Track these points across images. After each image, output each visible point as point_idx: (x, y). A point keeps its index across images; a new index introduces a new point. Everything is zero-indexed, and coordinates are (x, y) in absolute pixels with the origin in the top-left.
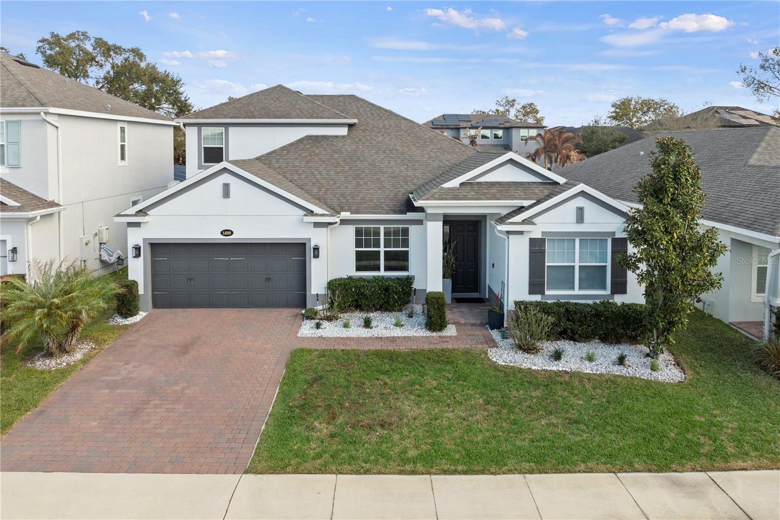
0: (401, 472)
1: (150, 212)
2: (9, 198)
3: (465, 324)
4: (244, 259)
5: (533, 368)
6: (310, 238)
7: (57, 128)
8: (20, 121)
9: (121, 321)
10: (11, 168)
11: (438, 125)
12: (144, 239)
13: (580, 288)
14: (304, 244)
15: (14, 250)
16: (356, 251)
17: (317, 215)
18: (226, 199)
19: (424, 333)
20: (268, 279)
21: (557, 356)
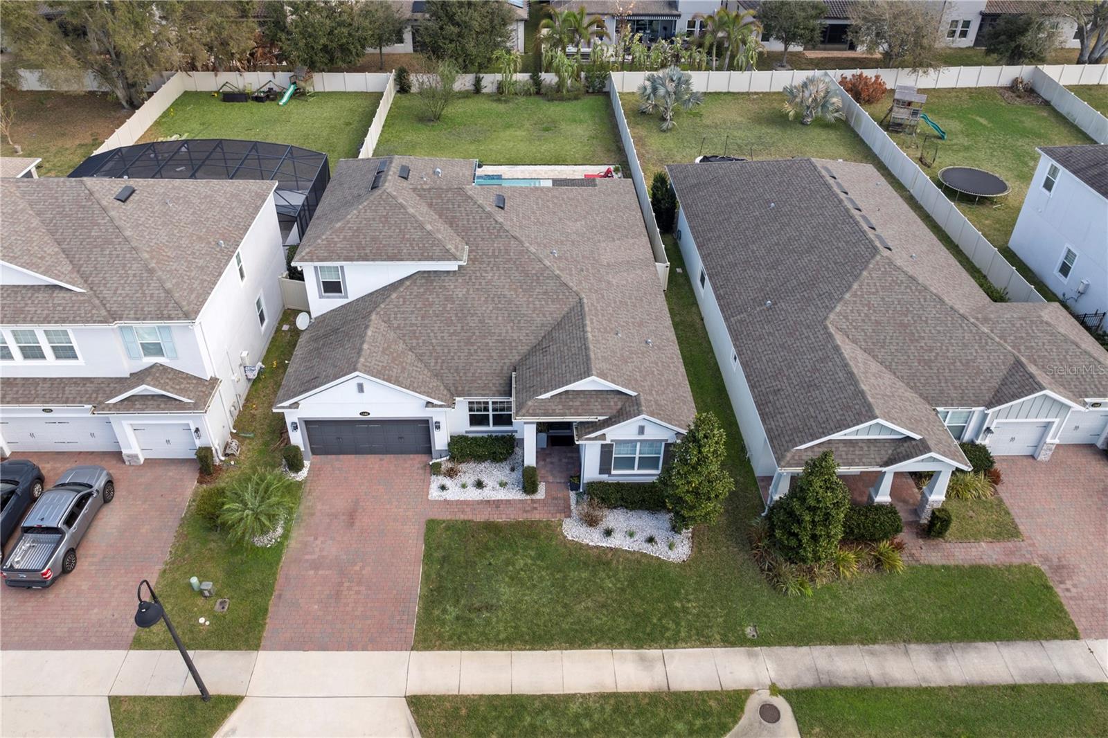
1: (301, 402)
2: (183, 397)
3: (552, 483)
4: (379, 425)
5: (590, 544)
6: (431, 416)
8: (169, 326)
10: (172, 358)
12: (299, 419)
13: (639, 468)
14: (428, 421)
15: (197, 430)
16: (470, 415)
17: (436, 406)
18: (360, 393)
19: (521, 496)
20: (401, 438)
21: (608, 533)
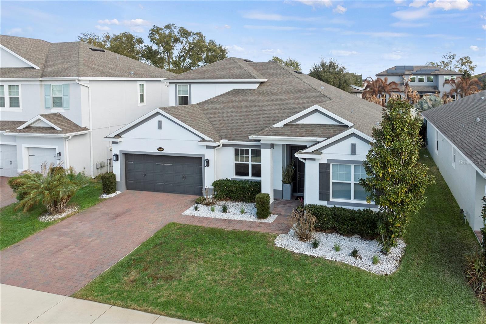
0: (146, 311)
1: (123, 136)
2: (57, 126)
3: (284, 215)
4: (171, 165)
6: (204, 155)
7: (88, 87)
8: (69, 84)
9: (105, 196)
10: (65, 109)
11: (390, 73)
12: (120, 151)
13: (355, 198)
14: (201, 158)
15: (59, 154)
16: (235, 163)
17: (206, 141)
18: (159, 130)
19: (254, 219)
20: (184, 177)
21: (315, 245)
